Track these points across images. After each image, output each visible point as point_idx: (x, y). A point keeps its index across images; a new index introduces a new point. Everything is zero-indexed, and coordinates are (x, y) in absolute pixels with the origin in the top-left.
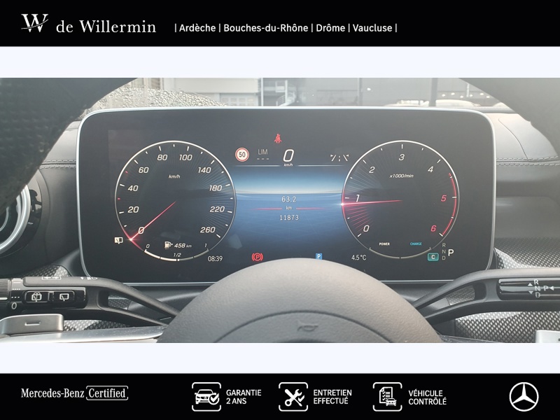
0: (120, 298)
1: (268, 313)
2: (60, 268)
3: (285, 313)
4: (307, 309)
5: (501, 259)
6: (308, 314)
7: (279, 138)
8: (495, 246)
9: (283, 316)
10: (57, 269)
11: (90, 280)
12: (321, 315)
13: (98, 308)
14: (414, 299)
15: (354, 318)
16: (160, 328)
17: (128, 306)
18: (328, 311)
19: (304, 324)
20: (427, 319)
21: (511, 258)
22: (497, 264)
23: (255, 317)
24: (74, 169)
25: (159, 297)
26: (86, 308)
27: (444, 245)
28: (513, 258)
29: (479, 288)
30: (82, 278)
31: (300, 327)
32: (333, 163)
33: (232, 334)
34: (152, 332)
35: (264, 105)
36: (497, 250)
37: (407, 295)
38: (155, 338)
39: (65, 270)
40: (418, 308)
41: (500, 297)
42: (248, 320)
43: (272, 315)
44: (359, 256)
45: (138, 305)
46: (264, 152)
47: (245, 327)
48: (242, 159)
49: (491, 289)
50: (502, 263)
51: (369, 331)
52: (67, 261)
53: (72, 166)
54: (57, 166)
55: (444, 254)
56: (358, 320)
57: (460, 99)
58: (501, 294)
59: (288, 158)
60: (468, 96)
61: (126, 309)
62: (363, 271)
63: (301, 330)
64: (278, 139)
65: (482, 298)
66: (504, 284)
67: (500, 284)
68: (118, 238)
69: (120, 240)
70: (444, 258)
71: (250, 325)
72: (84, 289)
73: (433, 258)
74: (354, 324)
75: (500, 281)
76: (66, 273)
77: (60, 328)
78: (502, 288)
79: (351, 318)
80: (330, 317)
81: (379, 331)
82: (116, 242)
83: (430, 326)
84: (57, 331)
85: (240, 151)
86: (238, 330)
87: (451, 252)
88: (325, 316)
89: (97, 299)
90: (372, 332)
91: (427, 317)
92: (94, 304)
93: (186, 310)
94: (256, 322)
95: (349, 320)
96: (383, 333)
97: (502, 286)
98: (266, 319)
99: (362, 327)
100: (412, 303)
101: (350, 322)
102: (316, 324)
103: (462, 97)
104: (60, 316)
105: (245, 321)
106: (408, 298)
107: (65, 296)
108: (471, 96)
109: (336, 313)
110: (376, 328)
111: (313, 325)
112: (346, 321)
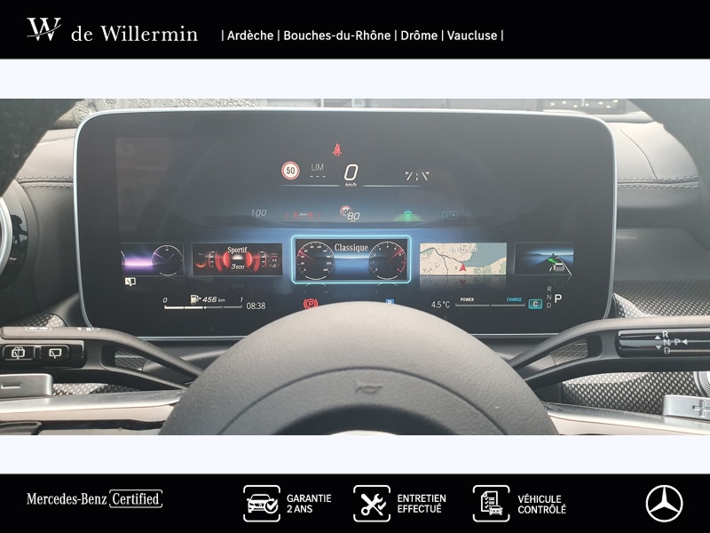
0: (132, 357)
1: (318, 370)
2: (54, 318)
3: (339, 370)
4: (369, 364)
5: (621, 307)
6: (371, 371)
7: (339, 150)
8: (615, 291)
9: (337, 373)
10: (50, 318)
11: (91, 332)
12: (386, 372)
13: (101, 367)
14: (510, 357)
15: (429, 377)
16: (178, 392)
17: (142, 366)
18: (395, 367)
19: (364, 384)
20: (527, 382)
21: (634, 306)
22: (616, 312)
23: (299, 376)
24: (71, 189)
25: (184, 355)
26: (84, 368)
27: (549, 289)
28: (637, 306)
29: (594, 342)
30: (80, 329)
31: (360, 388)
32: (408, 183)
33: (270, 397)
34: (169, 398)
35: (325, 106)
36: (617, 296)
37: (502, 352)
38: (171, 405)
39: (60, 320)
40: (516, 368)
41: (619, 353)
42: (291, 379)
43: (322, 373)
44: (441, 303)
45: (156, 365)
46: (319, 167)
47: (287, 388)
48: (291, 176)
49: (608, 343)
50: (622, 312)
51: (449, 393)
52: (63, 309)
53: (68, 184)
54: (49, 184)
55: (549, 301)
56: (436, 380)
57: (573, 109)
58: (620, 350)
59: (350, 175)
60: (583, 105)
61: (140, 369)
62: (443, 318)
63: (360, 391)
64: (337, 150)
65: (596, 355)
66: (625, 337)
67: (620, 338)
68: (129, 279)
69: (132, 281)
70: (549, 306)
71: (294, 385)
72: (82, 343)
73: (535, 305)
74: (429, 384)
75: (620, 333)
76: (62, 324)
77: (49, 392)
78: (623, 342)
79: (426, 376)
80: (399, 375)
81: (462, 393)
82: (127, 283)
83: (529, 388)
84: (44, 396)
85: (287, 166)
86: (277, 393)
87: (558, 298)
88: (392, 373)
89: (99, 356)
90: (453, 395)
91: (527, 379)
92: (95, 362)
93: (211, 368)
94: (302, 382)
95: (423, 378)
96: (467, 397)
97: (622, 339)
98: (314, 378)
99: (441, 388)
100: (508, 361)
101: (424, 382)
102: (380, 385)
103: (575, 106)
104: (48, 377)
105: (287, 380)
106: (504, 355)
107: (57, 353)
108: (587, 105)
109: (406, 369)
110: (458, 390)
111: (376, 385)
112: (419, 380)
